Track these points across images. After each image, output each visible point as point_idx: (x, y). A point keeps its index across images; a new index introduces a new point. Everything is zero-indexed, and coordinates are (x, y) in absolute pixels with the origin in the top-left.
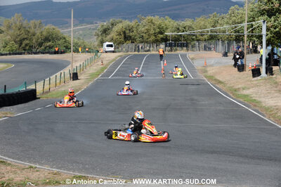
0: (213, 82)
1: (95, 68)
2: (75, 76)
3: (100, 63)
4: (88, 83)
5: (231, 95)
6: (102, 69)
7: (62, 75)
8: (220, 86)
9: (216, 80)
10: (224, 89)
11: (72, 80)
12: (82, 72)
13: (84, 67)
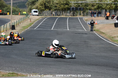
0: (99, 33)
1: (26, 23)
2: (13, 27)
3: (29, 21)
5: (110, 40)
6: (31, 24)
8: (103, 35)
9: (100, 32)
10: (105, 37)
11: (11, 29)
12: (18, 25)
13: (19, 23)
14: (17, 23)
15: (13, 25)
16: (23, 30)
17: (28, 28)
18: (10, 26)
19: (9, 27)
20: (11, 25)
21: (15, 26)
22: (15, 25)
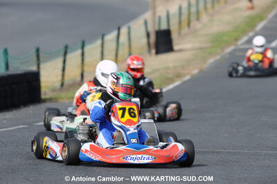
1: (227, 18)
2: (163, 42)
4: (205, 59)
6: (251, 22)
7: (123, 38)
11: (153, 51)
12: (185, 30)
13: (193, 17)
14: (184, 17)
15: (164, 27)
16: (211, 54)
17: (237, 39)
18: (148, 35)
19: (144, 41)
20: (151, 29)
21: (174, 36)
22: (174, 29)
